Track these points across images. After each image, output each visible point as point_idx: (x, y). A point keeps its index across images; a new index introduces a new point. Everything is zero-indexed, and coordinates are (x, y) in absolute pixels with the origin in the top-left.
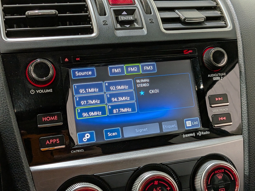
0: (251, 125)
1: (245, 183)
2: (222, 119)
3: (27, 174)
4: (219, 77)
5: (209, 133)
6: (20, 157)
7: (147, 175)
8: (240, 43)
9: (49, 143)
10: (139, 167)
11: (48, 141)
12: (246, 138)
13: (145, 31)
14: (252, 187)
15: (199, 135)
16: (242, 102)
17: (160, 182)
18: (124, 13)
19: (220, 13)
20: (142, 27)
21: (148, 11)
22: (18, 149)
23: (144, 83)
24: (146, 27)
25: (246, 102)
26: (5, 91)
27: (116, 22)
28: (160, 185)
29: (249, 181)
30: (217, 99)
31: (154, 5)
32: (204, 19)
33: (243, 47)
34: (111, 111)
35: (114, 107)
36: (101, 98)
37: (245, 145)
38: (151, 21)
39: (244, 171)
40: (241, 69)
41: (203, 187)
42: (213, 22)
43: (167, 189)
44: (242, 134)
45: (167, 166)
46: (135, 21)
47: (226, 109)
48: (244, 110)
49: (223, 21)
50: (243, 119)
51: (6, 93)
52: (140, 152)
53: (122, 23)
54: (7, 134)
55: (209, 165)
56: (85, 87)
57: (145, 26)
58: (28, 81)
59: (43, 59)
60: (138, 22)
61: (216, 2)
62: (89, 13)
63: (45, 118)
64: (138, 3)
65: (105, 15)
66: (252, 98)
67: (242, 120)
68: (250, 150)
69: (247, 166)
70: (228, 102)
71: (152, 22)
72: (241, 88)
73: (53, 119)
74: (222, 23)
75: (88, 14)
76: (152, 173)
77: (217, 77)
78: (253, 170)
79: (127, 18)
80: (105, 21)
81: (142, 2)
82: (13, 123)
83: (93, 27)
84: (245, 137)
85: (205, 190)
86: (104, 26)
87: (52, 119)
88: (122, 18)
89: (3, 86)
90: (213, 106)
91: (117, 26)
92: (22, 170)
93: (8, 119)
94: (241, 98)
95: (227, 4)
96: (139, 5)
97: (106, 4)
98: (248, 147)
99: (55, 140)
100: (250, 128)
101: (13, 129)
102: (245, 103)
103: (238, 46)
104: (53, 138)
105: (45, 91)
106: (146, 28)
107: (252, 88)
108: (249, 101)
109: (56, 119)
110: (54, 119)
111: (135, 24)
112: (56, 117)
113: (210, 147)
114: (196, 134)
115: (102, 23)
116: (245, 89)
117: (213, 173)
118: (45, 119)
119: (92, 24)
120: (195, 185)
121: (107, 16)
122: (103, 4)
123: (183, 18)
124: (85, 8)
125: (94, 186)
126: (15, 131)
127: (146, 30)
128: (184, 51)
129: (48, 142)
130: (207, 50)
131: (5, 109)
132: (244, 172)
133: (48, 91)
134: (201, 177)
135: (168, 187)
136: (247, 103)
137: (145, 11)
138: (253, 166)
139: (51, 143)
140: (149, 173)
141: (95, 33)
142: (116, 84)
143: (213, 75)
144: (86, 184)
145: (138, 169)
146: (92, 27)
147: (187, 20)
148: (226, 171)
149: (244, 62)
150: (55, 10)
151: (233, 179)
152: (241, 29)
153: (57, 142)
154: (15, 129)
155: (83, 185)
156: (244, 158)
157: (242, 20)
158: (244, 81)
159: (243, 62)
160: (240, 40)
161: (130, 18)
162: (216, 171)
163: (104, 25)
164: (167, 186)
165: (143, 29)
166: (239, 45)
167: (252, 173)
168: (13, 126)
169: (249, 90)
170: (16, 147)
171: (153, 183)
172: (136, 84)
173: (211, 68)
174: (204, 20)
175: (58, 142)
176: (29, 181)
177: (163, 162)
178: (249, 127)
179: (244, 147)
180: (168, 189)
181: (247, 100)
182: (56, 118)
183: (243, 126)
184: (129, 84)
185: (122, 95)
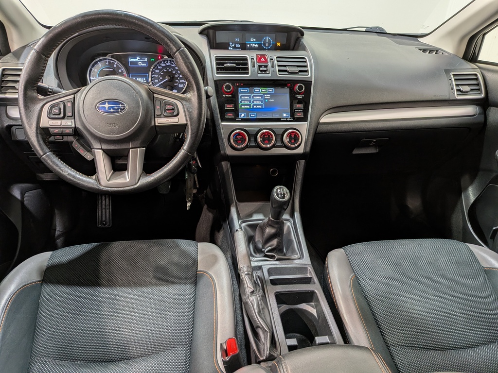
0: (312, 118)
3: (220, 125)
4: (301, 97)
12: (308, 123)
13: (270, 75)
15: (288, 120)
18: (263, 67)
20: (269, 73)
21: (273, 66)
23: (267, 97)
27: (259, 70)
28: (268, 135)
31: (276, 64)
33: (314, 85)
34: (253, 107)
35: (254, 105)
36: (250, 101)
42: (302, 73)
45: (271, 129)
46: (267, 70)
53: (262, 71)
55: (289, 131)
56: (244, 96)
57: (271, 73)
58: (223, 91)
59: (228, 83)
62: (248, 66)
71: (274, 71)
74: (306, 73)
79: (264, 69)
80: (254, 69)
81: (271, 62)
88: (262, 69)
91: (259, 72)
95: (311, 65)
96: (270, 64)
98: (309, 127)
102: (311, 109)
105: (229, 96)
113: (292, 125)
115: (253, 71)
117: (292, 133)
119: (249, 70)
121: (255, 67)
122: (255, 63)
123: (288, 70)
128: (287, 84)
135: (271, 136)
137: (271, 67)
141: (250, 74)
142: (256, 96)
143: (298, 96)
145: (261, 128)
146: (249, 72)
147: (290, 71)
150: (235, 65)
152: (314, 77)
153: (232, 115)
157: (316, 73)
159: (313, 91)
166: (312, 84)
171: (266, 134)
172: (264, 96)
174: (298, 72)
176: (221, 128)
178: (310, 119)
182: (233, 106)
184: (262, 96)
185: (258, 100)
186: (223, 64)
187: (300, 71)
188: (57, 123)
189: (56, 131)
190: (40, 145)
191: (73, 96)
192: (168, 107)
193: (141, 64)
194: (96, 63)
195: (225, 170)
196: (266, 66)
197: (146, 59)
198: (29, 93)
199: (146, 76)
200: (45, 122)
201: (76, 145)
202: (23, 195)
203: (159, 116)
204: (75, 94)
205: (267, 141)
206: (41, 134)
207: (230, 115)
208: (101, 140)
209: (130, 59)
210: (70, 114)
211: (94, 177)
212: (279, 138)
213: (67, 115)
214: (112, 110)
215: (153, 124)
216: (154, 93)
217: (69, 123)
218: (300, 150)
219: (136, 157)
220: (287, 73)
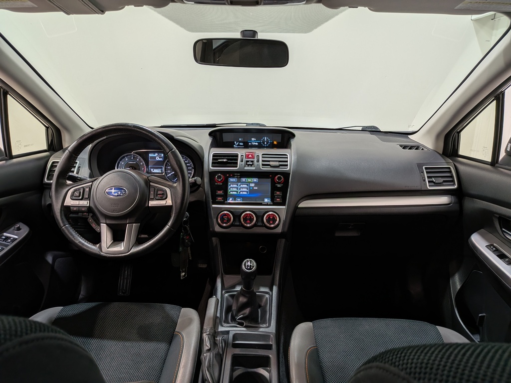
13: (255, 168)
15: (269, 204)
23: (252, 185)
28: (249, 216)
31: (261, 161)
34: (240, 193)
35: (241, 191)
36: (237, 188)
53: (248, 165)
55: (268, 213)
56: (233, 184)
59: (220, 174)
64: (256, 158)
71: (258, 165)
76: (248, 212)
79: (250, 163)
91: (246, 166)
97: (244, 159)
98: (287, 210)
105: (220, 184)
111: (252, 165)
115: (241, 164)
121: (243, 162)
123: (271, 164)
125: (229, 213)
128: (269, 176)
137: (257, 161)
141: (238, 168)
142: (243, 184)
146: (237, 165)
152: (293, 169)
155: (226, 212)
172: (250, 185)
184: (247, 185)
185: (244, 188)
187: (281, 165)
188: (76, 203)
189: (75, 209)
190: (62, 219)
191: (91, 183)
192: (159, 192)
193: (158, 159)
194: (124, 157)
195: (214, 244)
196: (252, 161)
197: (163, 155)
198: (61, 181)
199: (162, 168)
200: (69, 202)
201: (90, 220)
202: (54, 260)
203: (152, 199)
204: (92, 182)
205: (248, 221)
206: (64, 210)
207: (220, 199)
208: (106, 217)
209: (150, 155)
210: (87, 197)
211: (98, 245)
212: (260, 220)
213: (84, 197)
214: (116, 194)
215: (147, 205)
216: (151, 182)
217: (85, 203)
218: (279, 230)
219: (131, 230)
220: (269, 167)
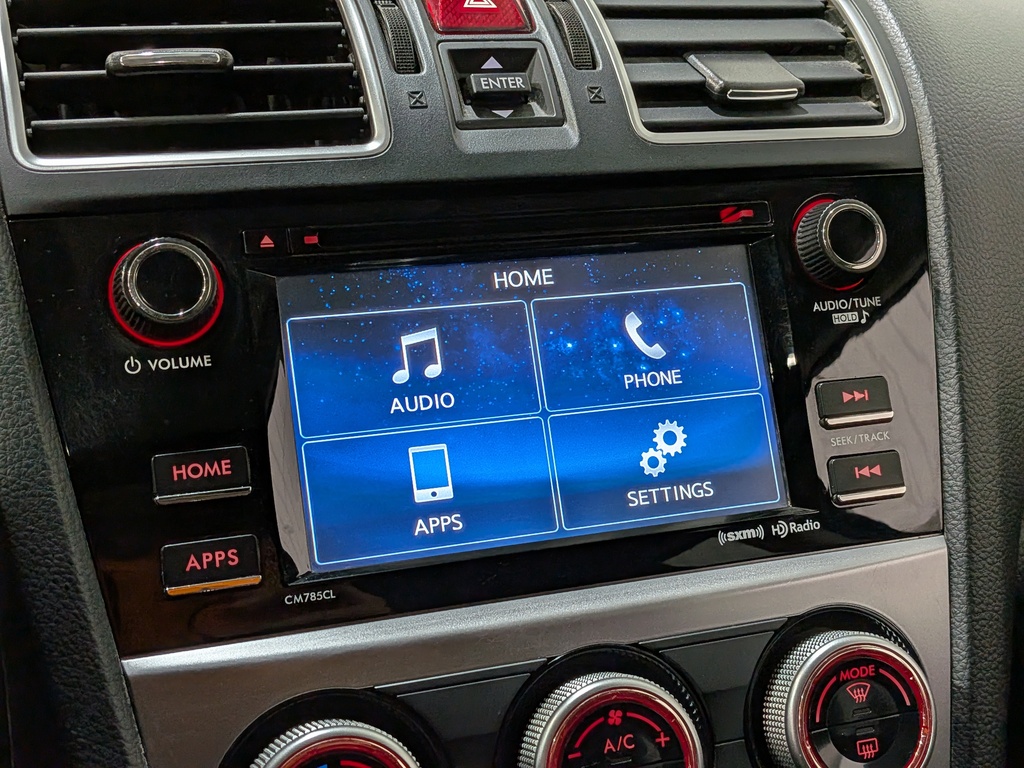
0: (978, 496)
1: (955, 721)
2: (866, 472)
3: (112, 688)
4: (856, 313)
5: (817, 525)
6: (85, 619)
7: (580, 689)
8: (933, 183)
9: (199, 568)
10: (550, 659)
11: (192, 558)
12: (958, 545)
13: (571, 134)
14: (981, 734)
15: (779, 533)
16: (942, 409)
17: (629, 714)
18: (492, 63)
19: (859, 67)
20: (561, 116)
21: (582, 56)
22: (78, 591)
24: (574, 119)
25: (957, 409)
26: (25, 361)
27: (461, 97)
28: (628, 725)
29: (971, 711)
30: (847, 397)
31: (607, 36)
32: (796, 90)
33: (945, 200)
37: (955, 572)
38: (596, 96)
39: (952, 672)
40: (938, 283)
41: (796, 732)
42: (832, 102)
43: (658, 740)
44: (942, 532)
45: (656, 652)
46: (534, 93)
47: (881, 436)
48: (949, 439)
49: (868, 100)
50: (947, 475)
51: (27, 370)
52: (552, 602)
54: (32, 531)
55: (817, 647)
57: (573, 114)
58: (118, 325)
59: (174, 240)
60: (543, 100)
61: (844, 26)
62: (356, 64)
63: (183, 467)
64: (544, 26)
65: (418, 69)
66: (978, 391)
67: (942, 479)
68: (974, 592)
69: (964, 653)
70: (890, 410)
71: (597, 99)
72: (940, 356)
73: (212, 473)
74: (864, 107)
75: (350, 64)
76: (598, 681)
77: (847, 311)
78: (984, 669)
79: (501, 81)
80: (417, 93)
81: (560, 20)
82: (57, 488)
83: (370, 117)
84: (954, 540)
85: (803, 744)
86: (412, 111)
87: (209, 472)
88: (483, 83)
89: (18, 344)
90: (831, 422)
91: (463, 113)
92: (90, 672)
93: (38, 472)
94: (939, 393)
95: (886, 35)
96: (547, 34)
97: (422, 27)
98: (967, 579)
99: (220, 556)
100: (974, 507)
101: (57, 511)
102: (954, 413)
103: (927, 194)
104: (212, 548)
105: (184, 364)
106: (575, 123)
107: (982, 354)
108: (970, 404)
109: (224, 473)
110: (216, 471)
111: (534, 105)
112: (226, 464)
113: (822, 581)
114: (768, 531)
115: (407, 102)
116: (954, 359)
117: (834, 679)
118: (183, 471)
119: (365, 106)
120: (766, 726)
121: (423, 73)
122: (411, 30)
123: (717, 87)
124: (339, 43)
125: (375, 731)
126: (66, 519)
127: (576, 129)
128: (724, 213)
129: (193, 562)
130: (811, 210)
131: (26, 433)
132: (952, 677)
133: (196, 362)
134: (786, 695)
135: (662, 734)
136: (963, 412)
137: (571, 60)
138: (986, 655)
139: (205, 567)
140: (589, 682)
141: (378, 139)
143: (832, 306)
144: (343, 726)
145: (544, 666)
146: (365, 116)
147: (732, 94)
148: (881, 671)
149: (951, 255)
150: (221, 50)
151: (908, 704)
152: (936, 130)
153: (230, 563)
154: (63, 510)
155: (333, 727)
156: (951, 623)
157: (939, 94)
158: (949, 326)
159: (945, 254)
160: (936, 170)
161: (515, 84)
162: (845, 673)
163: (412, 108)
164: (658, 729)
165: (565, 126)
166: (932, 192)
167: (981, 679)
168: (55, 498)
169: (969, 363)
170: (70, 580)
171: (602, 720)
173: (825, 278)
174: (795, 95)
175: (233, 560)
176: (119, 714)
177: (643, 638)
178: (969, 506)
179: (950, 579)
180: (660, 743)
181: (962, 402)
182: (227, 470)
183: (949, 500)
186: (92, 51)
187: (815, 90)
196: (517, 61)
220: (709, 114)
